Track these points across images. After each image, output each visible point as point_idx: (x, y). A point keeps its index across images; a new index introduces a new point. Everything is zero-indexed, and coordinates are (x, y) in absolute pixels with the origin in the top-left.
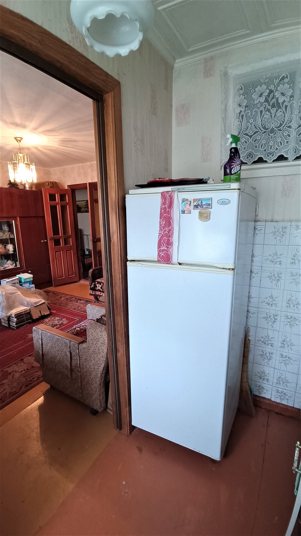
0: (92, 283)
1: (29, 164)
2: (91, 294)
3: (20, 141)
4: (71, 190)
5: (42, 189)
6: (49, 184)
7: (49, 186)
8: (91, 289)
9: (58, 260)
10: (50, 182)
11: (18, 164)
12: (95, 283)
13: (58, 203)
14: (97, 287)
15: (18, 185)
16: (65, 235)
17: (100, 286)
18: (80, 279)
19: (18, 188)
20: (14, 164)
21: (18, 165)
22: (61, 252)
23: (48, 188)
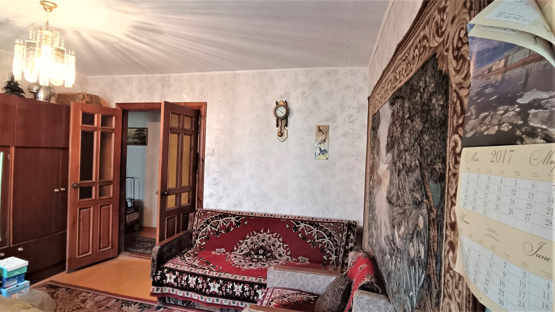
0: (157, 272)
1: (63, 52)
2: (153, 294)
3: (51, 9)
4: (121, 111)
5: (70, 103)
6: (84, 98)
7: (84, 100)
8: (154, 284)
9: (83, 225)
10: (88, 95)
11: (40, 47)
12: (163, 271)
13: (96, 129)
14: (166, 278)
15: (23, 92)
16: (101, 181)
17: (174, 277)
18: (119, 253)
19: (23, 96)
20: (29, 45)
21: (37, 48)
22: (92, 209)
23: (82, 104)
